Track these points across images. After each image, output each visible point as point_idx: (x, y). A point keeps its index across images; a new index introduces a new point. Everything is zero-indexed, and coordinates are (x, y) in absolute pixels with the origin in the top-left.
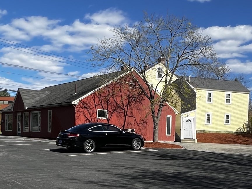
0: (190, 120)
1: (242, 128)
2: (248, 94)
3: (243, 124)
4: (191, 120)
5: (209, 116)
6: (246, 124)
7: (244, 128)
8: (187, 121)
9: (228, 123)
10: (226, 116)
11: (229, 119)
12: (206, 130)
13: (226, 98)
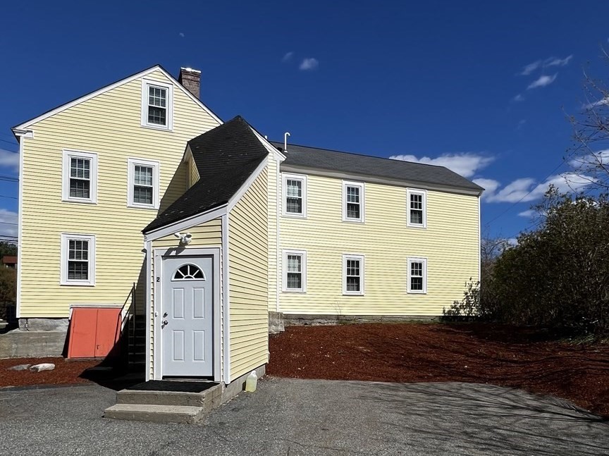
0: (194, 269)
1: (462, 307)
2: (478, 196)
3: (466, 294)
4: (201, 264)
5: (353, 266)
6: (474, 291)
7: (468, 305)
8: (178, 276)
9: (420, 288)
10: (413, 264)
11: (424, 276)
12: (346, 312)
13: (409, 208)
